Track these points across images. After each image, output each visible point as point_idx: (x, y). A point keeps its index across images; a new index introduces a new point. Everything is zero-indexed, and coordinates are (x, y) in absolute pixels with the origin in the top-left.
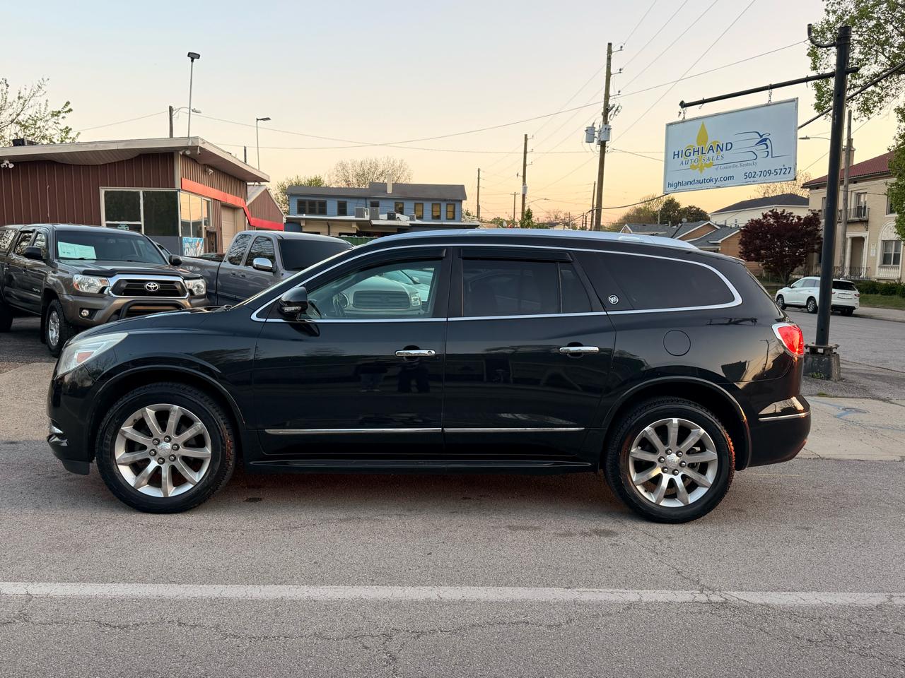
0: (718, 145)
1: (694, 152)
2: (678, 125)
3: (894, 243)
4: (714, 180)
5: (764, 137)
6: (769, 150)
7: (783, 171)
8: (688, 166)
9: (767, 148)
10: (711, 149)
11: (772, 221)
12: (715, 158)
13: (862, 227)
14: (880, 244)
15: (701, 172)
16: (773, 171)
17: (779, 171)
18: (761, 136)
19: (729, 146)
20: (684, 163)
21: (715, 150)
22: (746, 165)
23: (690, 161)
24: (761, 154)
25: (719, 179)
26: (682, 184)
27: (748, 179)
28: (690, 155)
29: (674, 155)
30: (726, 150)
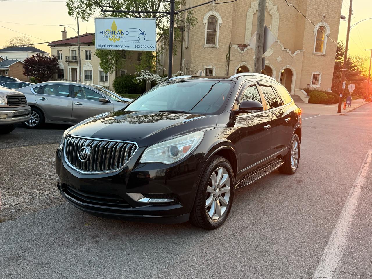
0: (122, 32)
1: (110, 33)
2: (101, 20)
3: (89, 71)
4: (121, 46)
5: (143, 32)
6: (145, 37)
7: (151, 47)
8: (108, 38)
9: (144, 36)
10: (119, 33)
11: (37, 59)
12: (121, 37)
13: (76, 64)
14: (84, 71)
15: (115, 42)
16: (147, 46)
17: (149, 47)
18: (141, 31)
20: (106, 37)
21: (121, 33)
22: (136, 42)
23: (108, 37)
24: (142, 39)
25: (123, 46)
26: (105, 46)
27: (136, 48)
28: (108, 34)
29: (100, 32)
30: (126, 34)
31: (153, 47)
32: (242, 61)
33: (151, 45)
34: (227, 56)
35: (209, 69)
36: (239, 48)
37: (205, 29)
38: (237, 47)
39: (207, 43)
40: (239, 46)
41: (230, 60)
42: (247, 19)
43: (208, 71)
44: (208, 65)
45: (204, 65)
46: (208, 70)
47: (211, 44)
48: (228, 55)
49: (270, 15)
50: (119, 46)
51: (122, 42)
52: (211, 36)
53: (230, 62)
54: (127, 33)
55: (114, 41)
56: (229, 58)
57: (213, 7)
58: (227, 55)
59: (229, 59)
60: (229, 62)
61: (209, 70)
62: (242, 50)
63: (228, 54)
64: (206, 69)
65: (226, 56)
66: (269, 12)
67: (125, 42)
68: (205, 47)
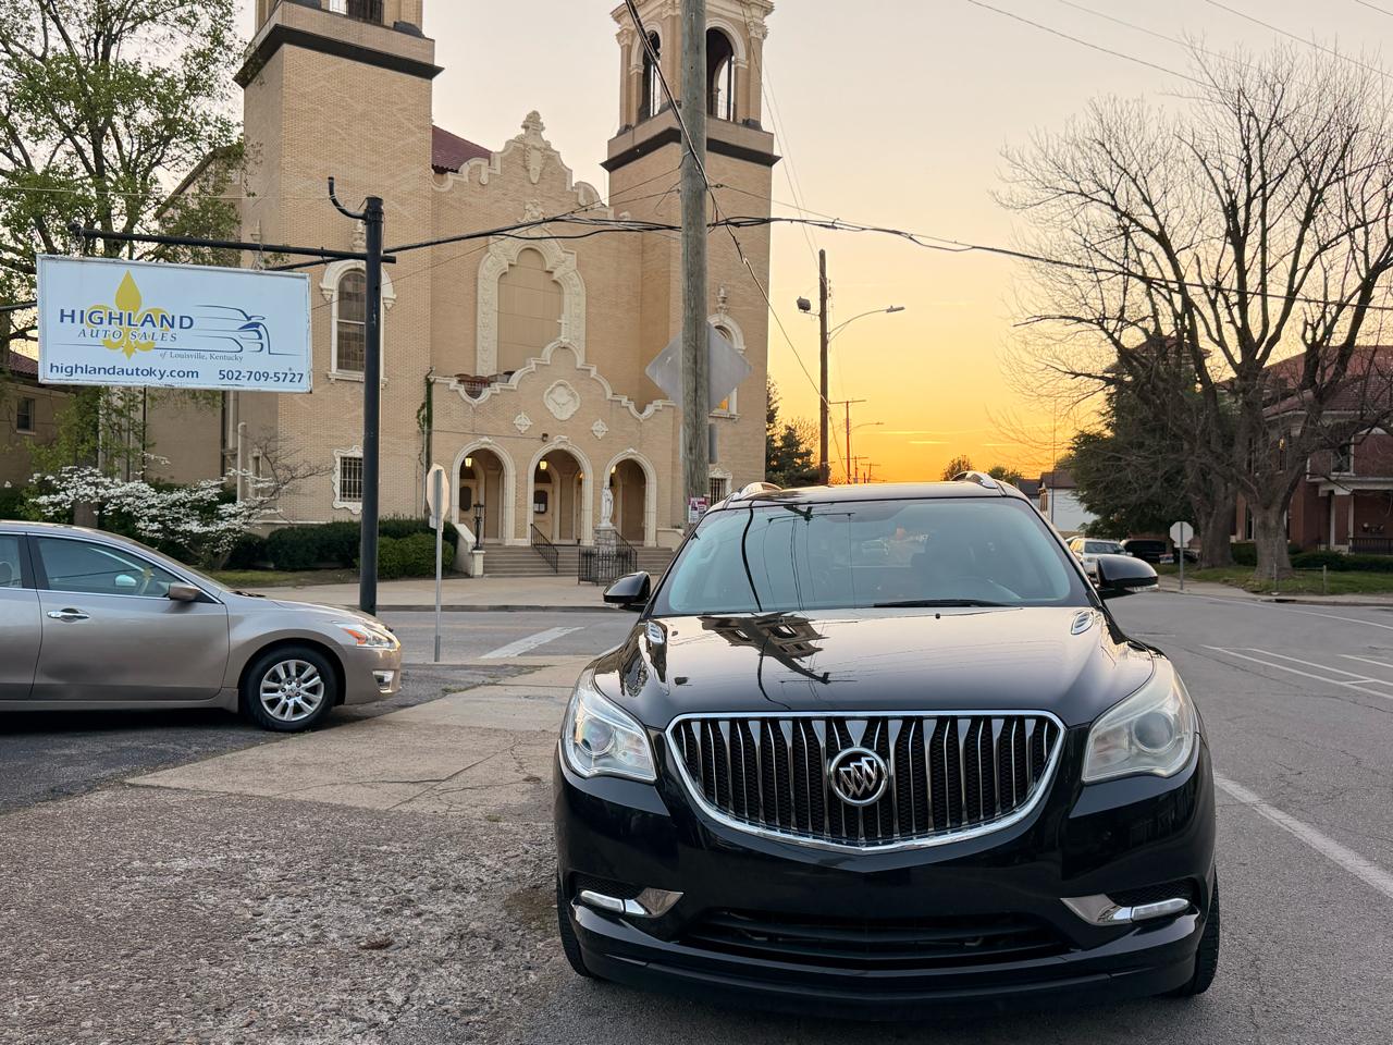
0: (163, 317)
1: (111, 318)
4: (157, 373)
5: (253, 320)
6: (264, 341)
7: (289, 377)
8: (98, 341)
9: (260, 337)
10: (148, 319)
12: (158, 336)
15: (128, 357)
16: (272, 375)
17: (282, 377)
18: (249, 319)
19: (186, 322)
20: (88, 332)
21: (157, 322)
22: (223, 358)
23: (101, 334)
25: (168, 373)
26: (85, 370)
27: (226, 381)
28: (101, 323)
29: (62, 316)
30: (181, 327)
31: (298, 377)
32: (476, 434)
33: (290, 369)
34: (422, 413)
35: (355, 459)
36: (462, 389)
37: (331, 317)
38: (453, 383)
39: (340, 366)
40: (460, 382)
41: (434, 427)
42: (480, 291)
43: (350, 469)
44: (349, 446)
45: (331, 447)
46: (350, 464)
47: (356, 369)
48: (425, 412)
49: (555, 282)
50: (151, 372)
51: (163, 356)
52: (353, 343)
53: (435, 436)
54: (187, 322)
55: (129, 351)
56: (429, 420)
57: (356, 240)
58: (419, 411)
59: (430, 426)
60: (429, 434)
61: (355, 464)
62: (474, 394)
63: (423, 407)
64: (344, 459)
65: (416, 415)
66: (552, 272)
67: (179, 356)
68: (333, 379)
